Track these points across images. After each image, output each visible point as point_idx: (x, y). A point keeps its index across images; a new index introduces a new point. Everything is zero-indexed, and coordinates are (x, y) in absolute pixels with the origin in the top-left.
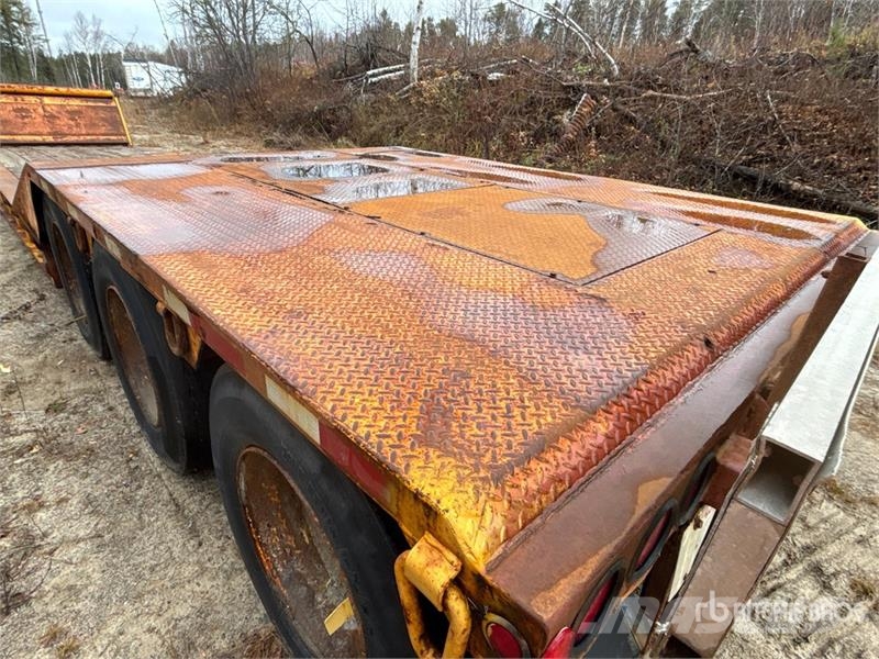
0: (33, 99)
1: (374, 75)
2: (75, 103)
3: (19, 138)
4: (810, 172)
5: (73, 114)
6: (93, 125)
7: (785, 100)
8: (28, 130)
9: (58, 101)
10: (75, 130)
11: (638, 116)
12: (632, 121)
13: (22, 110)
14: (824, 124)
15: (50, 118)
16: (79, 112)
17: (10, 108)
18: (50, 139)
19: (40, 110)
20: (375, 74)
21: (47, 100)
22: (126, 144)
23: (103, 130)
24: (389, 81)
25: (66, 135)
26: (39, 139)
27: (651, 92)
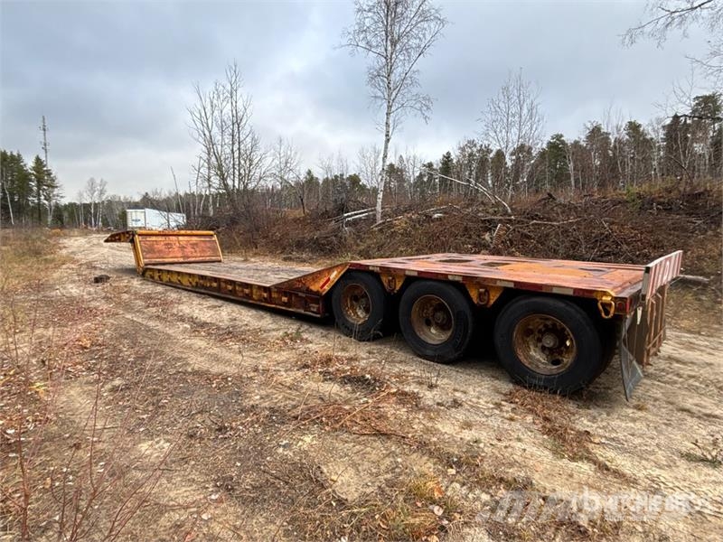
0: (174, 238)
1: (348, 217)
2: (194, 239)
3: (166, 260)
4: (635, 258)
5: (194, 245)
6: (204, 251)
7: (613, 223)
8: (171, 255)
9: (186, 238)
10: (195, 254)
11: (531, 234)
12: (529, 237)
13: (168, 244)
14: (636, 235)
15: (182, 248)
16: (196, 244)
17: (162, 243)
18: (181, 260)
19: (177, 244)
20: (350, 216)
21: (181, 238)
22: (220, 261)
23: (208, 254)
24: (360, 219)
25: (189, 257)
26: (176, 260)
27: (535, 221)
